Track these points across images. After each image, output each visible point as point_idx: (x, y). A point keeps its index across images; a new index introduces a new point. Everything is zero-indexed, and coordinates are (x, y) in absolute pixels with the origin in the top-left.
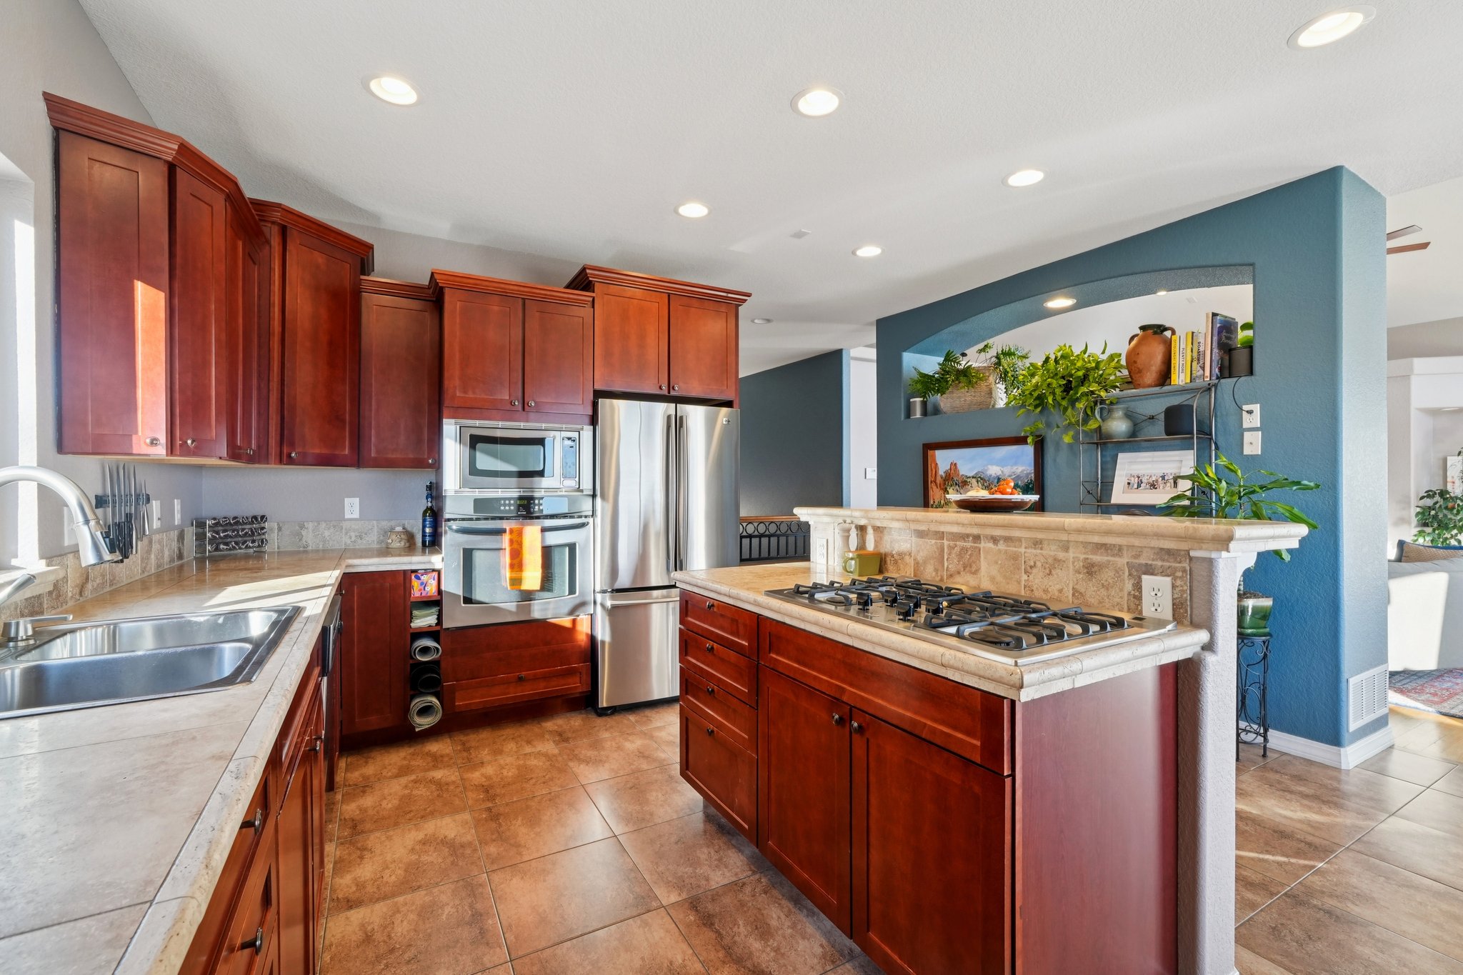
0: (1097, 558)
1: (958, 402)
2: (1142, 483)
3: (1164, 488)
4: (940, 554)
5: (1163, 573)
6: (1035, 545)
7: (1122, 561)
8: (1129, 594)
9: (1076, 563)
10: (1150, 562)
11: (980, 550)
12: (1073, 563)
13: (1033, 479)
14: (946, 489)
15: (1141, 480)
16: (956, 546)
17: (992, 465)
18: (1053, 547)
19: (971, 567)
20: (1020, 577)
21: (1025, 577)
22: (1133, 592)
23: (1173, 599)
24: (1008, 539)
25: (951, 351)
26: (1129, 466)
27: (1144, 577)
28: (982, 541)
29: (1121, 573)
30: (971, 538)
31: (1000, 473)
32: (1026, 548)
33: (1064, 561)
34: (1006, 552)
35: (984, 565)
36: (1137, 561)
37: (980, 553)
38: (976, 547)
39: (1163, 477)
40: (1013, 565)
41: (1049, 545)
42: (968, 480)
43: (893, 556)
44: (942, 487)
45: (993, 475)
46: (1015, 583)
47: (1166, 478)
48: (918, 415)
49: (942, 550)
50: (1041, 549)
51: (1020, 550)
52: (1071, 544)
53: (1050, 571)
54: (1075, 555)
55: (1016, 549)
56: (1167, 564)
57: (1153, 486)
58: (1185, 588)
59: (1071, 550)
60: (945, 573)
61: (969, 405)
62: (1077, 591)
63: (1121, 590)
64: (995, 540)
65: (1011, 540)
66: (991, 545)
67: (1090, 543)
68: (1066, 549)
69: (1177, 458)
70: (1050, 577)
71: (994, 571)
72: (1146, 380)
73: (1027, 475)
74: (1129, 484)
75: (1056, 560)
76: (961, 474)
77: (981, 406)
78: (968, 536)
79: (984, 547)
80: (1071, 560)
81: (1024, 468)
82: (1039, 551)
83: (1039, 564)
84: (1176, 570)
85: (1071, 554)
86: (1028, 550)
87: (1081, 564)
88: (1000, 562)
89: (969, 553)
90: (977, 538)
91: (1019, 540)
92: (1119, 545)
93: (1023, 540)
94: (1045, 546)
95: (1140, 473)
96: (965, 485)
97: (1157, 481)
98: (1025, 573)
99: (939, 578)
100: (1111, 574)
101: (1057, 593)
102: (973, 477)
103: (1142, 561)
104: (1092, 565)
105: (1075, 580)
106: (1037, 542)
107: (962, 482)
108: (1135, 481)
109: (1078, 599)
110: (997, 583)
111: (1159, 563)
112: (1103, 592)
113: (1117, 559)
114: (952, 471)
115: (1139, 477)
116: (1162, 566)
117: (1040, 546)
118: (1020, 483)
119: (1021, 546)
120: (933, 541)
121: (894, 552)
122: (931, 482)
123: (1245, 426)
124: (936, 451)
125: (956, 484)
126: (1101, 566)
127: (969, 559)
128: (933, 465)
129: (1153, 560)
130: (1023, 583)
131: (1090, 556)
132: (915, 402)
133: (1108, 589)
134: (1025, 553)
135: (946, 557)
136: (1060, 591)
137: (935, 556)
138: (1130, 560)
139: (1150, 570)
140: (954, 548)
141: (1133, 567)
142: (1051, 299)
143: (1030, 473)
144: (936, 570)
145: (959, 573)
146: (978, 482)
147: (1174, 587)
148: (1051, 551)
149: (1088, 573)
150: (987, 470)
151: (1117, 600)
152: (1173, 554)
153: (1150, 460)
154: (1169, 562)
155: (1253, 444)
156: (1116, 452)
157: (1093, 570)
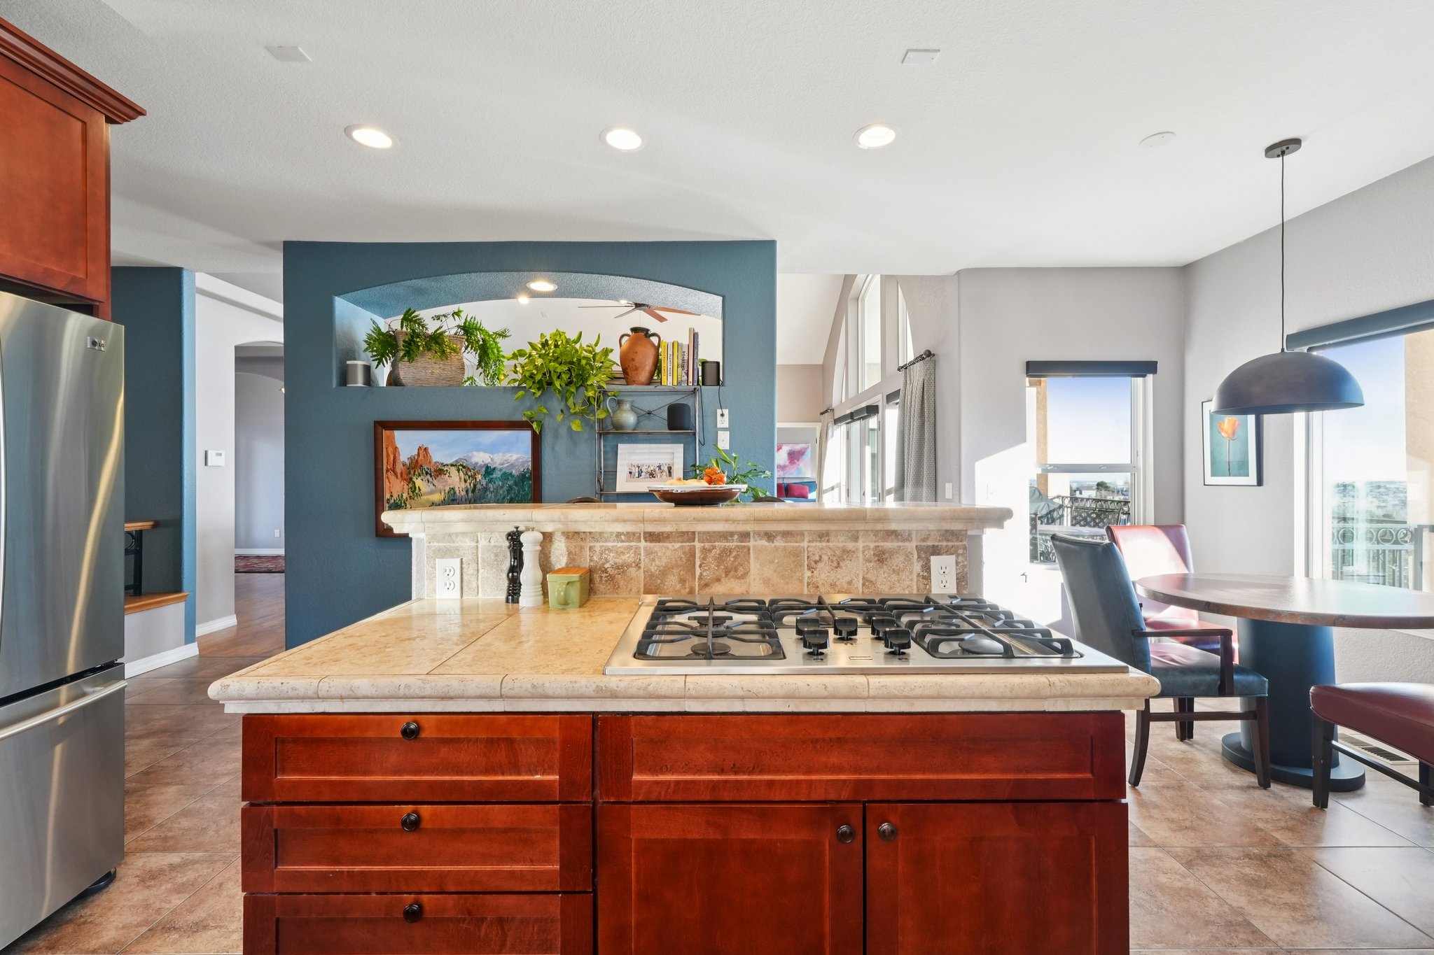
0: (889, 545)
1: (423, 374)
2: (642, 472)
3: (661, 476)
4: (688, 560)
5: (948, 551)
6: (821, 538)
7: (911, 545)
8: (918, 575)
9: (866, 552)
10: (936, 544)
11: (749, 550)
12: (863, 552)
13: (530, 468)
14: (411, 479)
15: (641, 470)
16: (714, 547)
17: (478, 450)
18: (842, 539)
19: (736, 570)
20: (803, 574)
21: (808, 574)
22: (922, 573)
23: (957, 574)
24: (786, 534)
25: (412, 310)
26: (630, 456)
27: (933, 558)
28: (752, 539)
29: (911, 557)
30: (736, 537)
31: (490, 460)
32: (809, 542)
33: (854, 552)
34: (785, 549)
35: (754, 566)
36: (925, 544)
37: (749, 553)
38: (744, 547)
39: (659, 467)
40: (794, 562)
41: (837, 536)
42: (445, 468)
43: (606, 571)
44: (405, 476)
45: (480, 462)
46: (797, 582)
47: (662, 468)
48: (360, 383)
49: (693, 555)
50: (828, 541)
51: (802, 545)
52: (861, 534)
53: (839, 564)
54: (865, 544)
55: (797, 544)
56: (950, 544)
57: (652, 475)
58: (966, 563)
59: (860, 540)
60: (697, 583)
61: (437, 379)
62: (867, 580)
63: (911, 573)
64: (769, 536)
65: (792, 534)
66: (764, 542)
67: (881, 531)
68: (856, 539)
69: (670, 451)
70: (839, 570)
71: (769, 572)
72: (640, 378)
73: (523, 463)
74: (630, 473)
75: (845, 551)
76: (434, 461)
77: (451, 383)
78: (732, 534)
79: (754, 546)
80: (861, 549)
81: (520, 456)
82: (824, 544)
83: (825, 558)
84: (958, 547)
85: (861, 544)
86: (811, 544)
87: (872, 552)
88: (776, 561)
89: (734, 554)
90: (745, 536)
91: (802, 534)
92: (909, 531)
93: (806, 533)
94: (832, 538)
95: (640, 463)
96: (440, 474)
97: (655, 471)
98: (809, 569)
99: (687, 590)
100: (902, 559)
101: (845, 586)
102: (452, 465)
103: (930, 543)
104: (883, 552)
105: (865, 569)
106: (823, 534)
107: (436, 471)
108: (635, 471)
109: (869, 588)
110: (773, 585)
111: (944, 544)
112: (894, 577)
113: (907, 544)
114: (421, 457)
115: (639, 467)
116: (946, 546)
117: (827, 538)
118: (514, 472)
119: (803, 540)
120: (677, 545)
121: (607, 566)
122: (387, 471)
123: (719, 425)
124: (395, 431)
125: (427, 473)
126: (892, 553)
127: (733, 562)
128: (390, 449)
129: (939, 541)
130: (806, 580)
131: (881, 544)
132: (356, 365)
133: (898, 574)
134: (808, 547)
135: (698, 563)
136: (850, 583)
137: (680, 563)
138: (919, 544)
139: (936, 551)
140: (710, 551)
141: (922, 550)
142: (533, 280)
143: (527, 462)
144: (683, 581)
145: (718, 580)
146: (458, 470)
147: (957, 563)
148: (838, 543)
149: (878, 560)
150: (471, 457)
151: (907, 583)
152: (956, 535)
153: (647, 451)
154: (953, 541)
155: (724, 441)
156: (616, 443)
157: (884, 557)
